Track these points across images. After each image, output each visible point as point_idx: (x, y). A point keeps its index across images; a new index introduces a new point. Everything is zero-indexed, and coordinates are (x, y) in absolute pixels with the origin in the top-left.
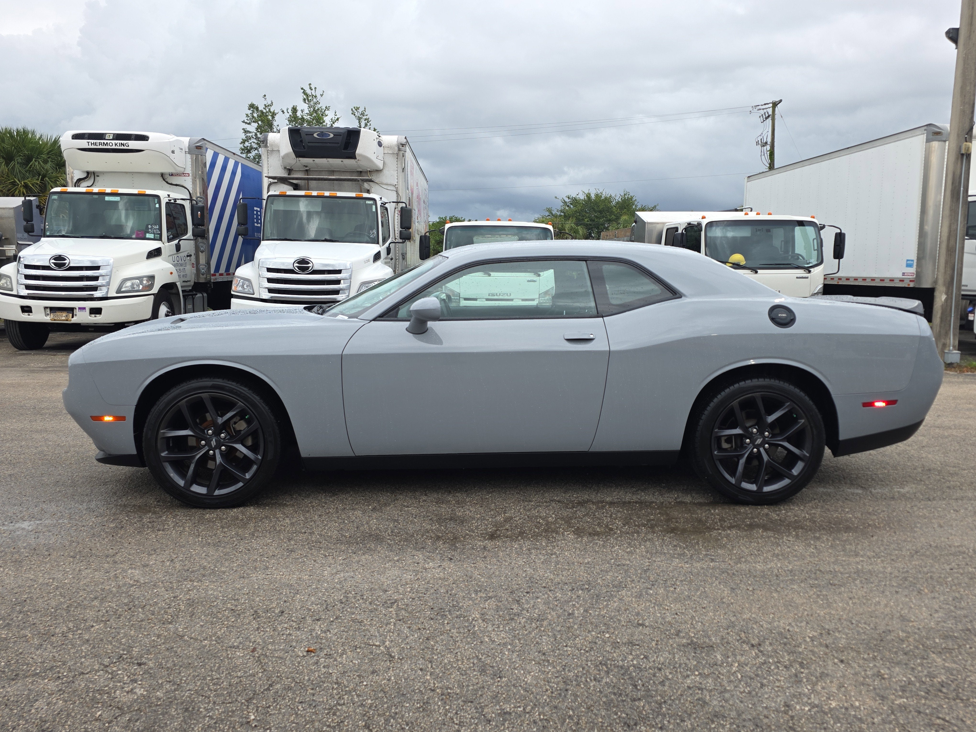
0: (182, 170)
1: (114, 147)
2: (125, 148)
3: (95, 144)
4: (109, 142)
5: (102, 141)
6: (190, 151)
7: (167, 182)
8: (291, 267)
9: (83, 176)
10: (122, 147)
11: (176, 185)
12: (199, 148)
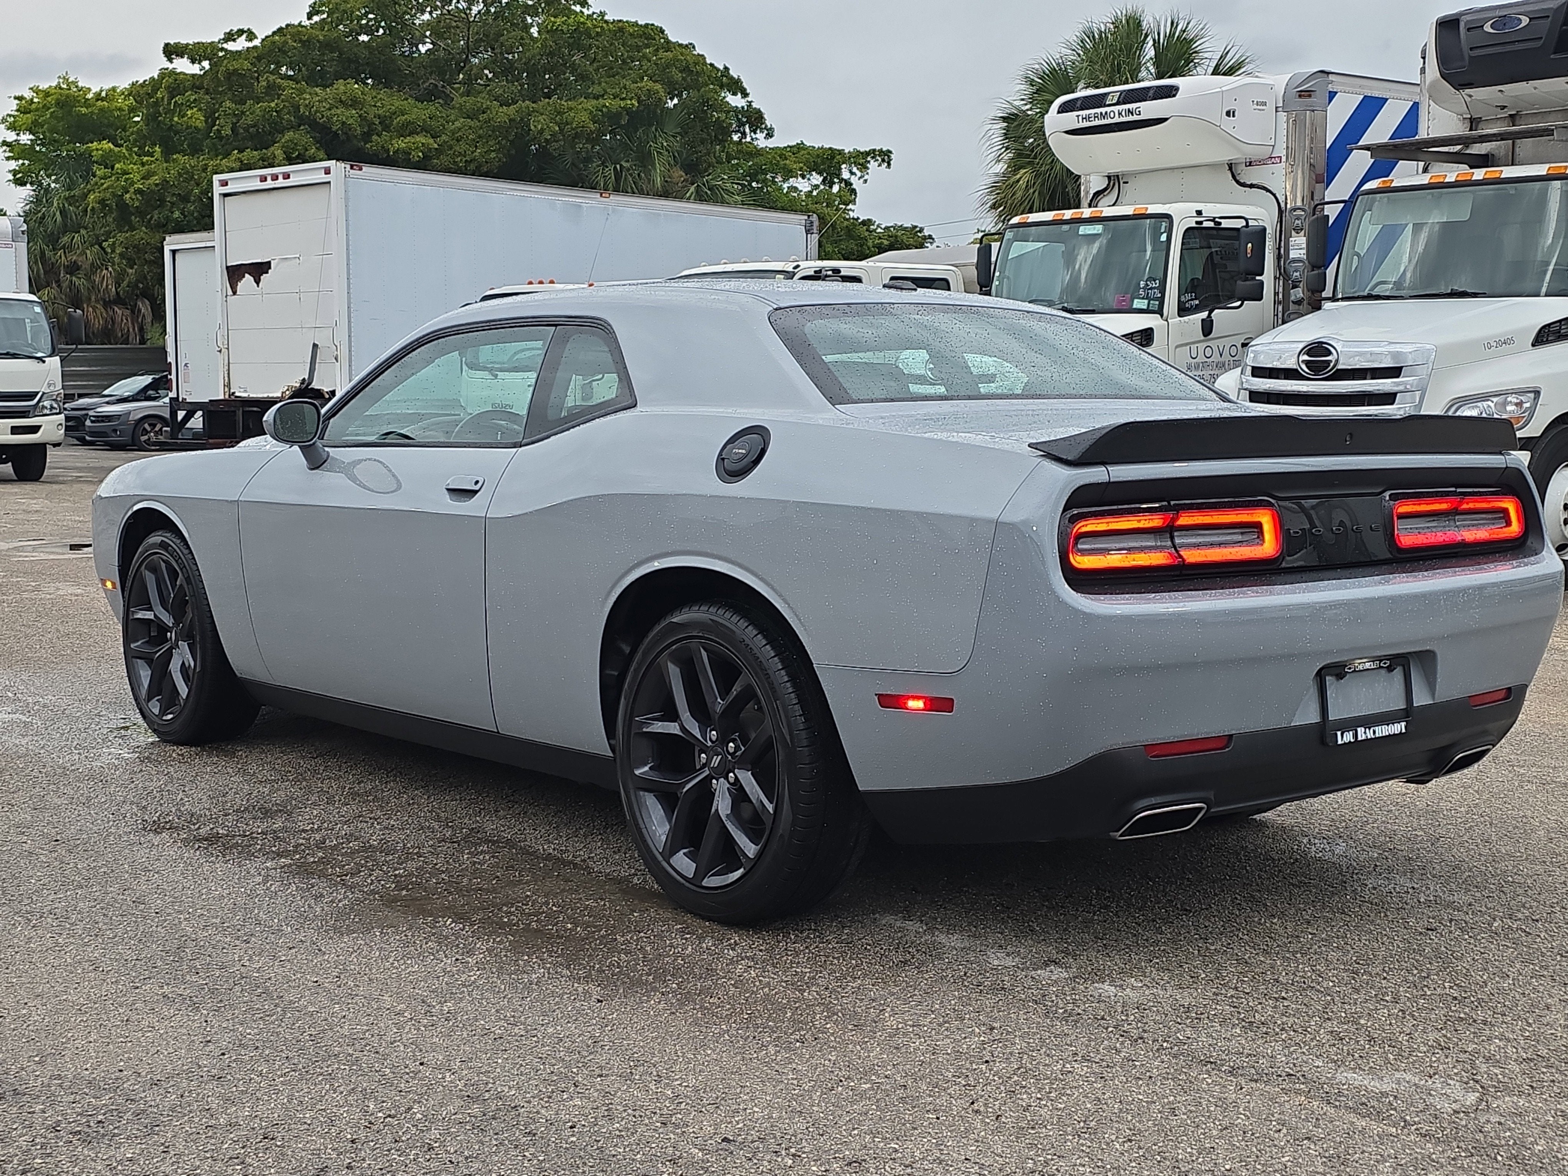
0: (1266, 152)
1: (1117, 120)
2: (1135, 118)
3: (1087, 118)
4: (1108, 109)
5: (1098, 110)
6: (1285, 107)
7: (1238, 182)
8: (1290, 363)
9: (1102, 184)
10: (1131, 118)
11: (1252, 186)
12: (1305, 94)
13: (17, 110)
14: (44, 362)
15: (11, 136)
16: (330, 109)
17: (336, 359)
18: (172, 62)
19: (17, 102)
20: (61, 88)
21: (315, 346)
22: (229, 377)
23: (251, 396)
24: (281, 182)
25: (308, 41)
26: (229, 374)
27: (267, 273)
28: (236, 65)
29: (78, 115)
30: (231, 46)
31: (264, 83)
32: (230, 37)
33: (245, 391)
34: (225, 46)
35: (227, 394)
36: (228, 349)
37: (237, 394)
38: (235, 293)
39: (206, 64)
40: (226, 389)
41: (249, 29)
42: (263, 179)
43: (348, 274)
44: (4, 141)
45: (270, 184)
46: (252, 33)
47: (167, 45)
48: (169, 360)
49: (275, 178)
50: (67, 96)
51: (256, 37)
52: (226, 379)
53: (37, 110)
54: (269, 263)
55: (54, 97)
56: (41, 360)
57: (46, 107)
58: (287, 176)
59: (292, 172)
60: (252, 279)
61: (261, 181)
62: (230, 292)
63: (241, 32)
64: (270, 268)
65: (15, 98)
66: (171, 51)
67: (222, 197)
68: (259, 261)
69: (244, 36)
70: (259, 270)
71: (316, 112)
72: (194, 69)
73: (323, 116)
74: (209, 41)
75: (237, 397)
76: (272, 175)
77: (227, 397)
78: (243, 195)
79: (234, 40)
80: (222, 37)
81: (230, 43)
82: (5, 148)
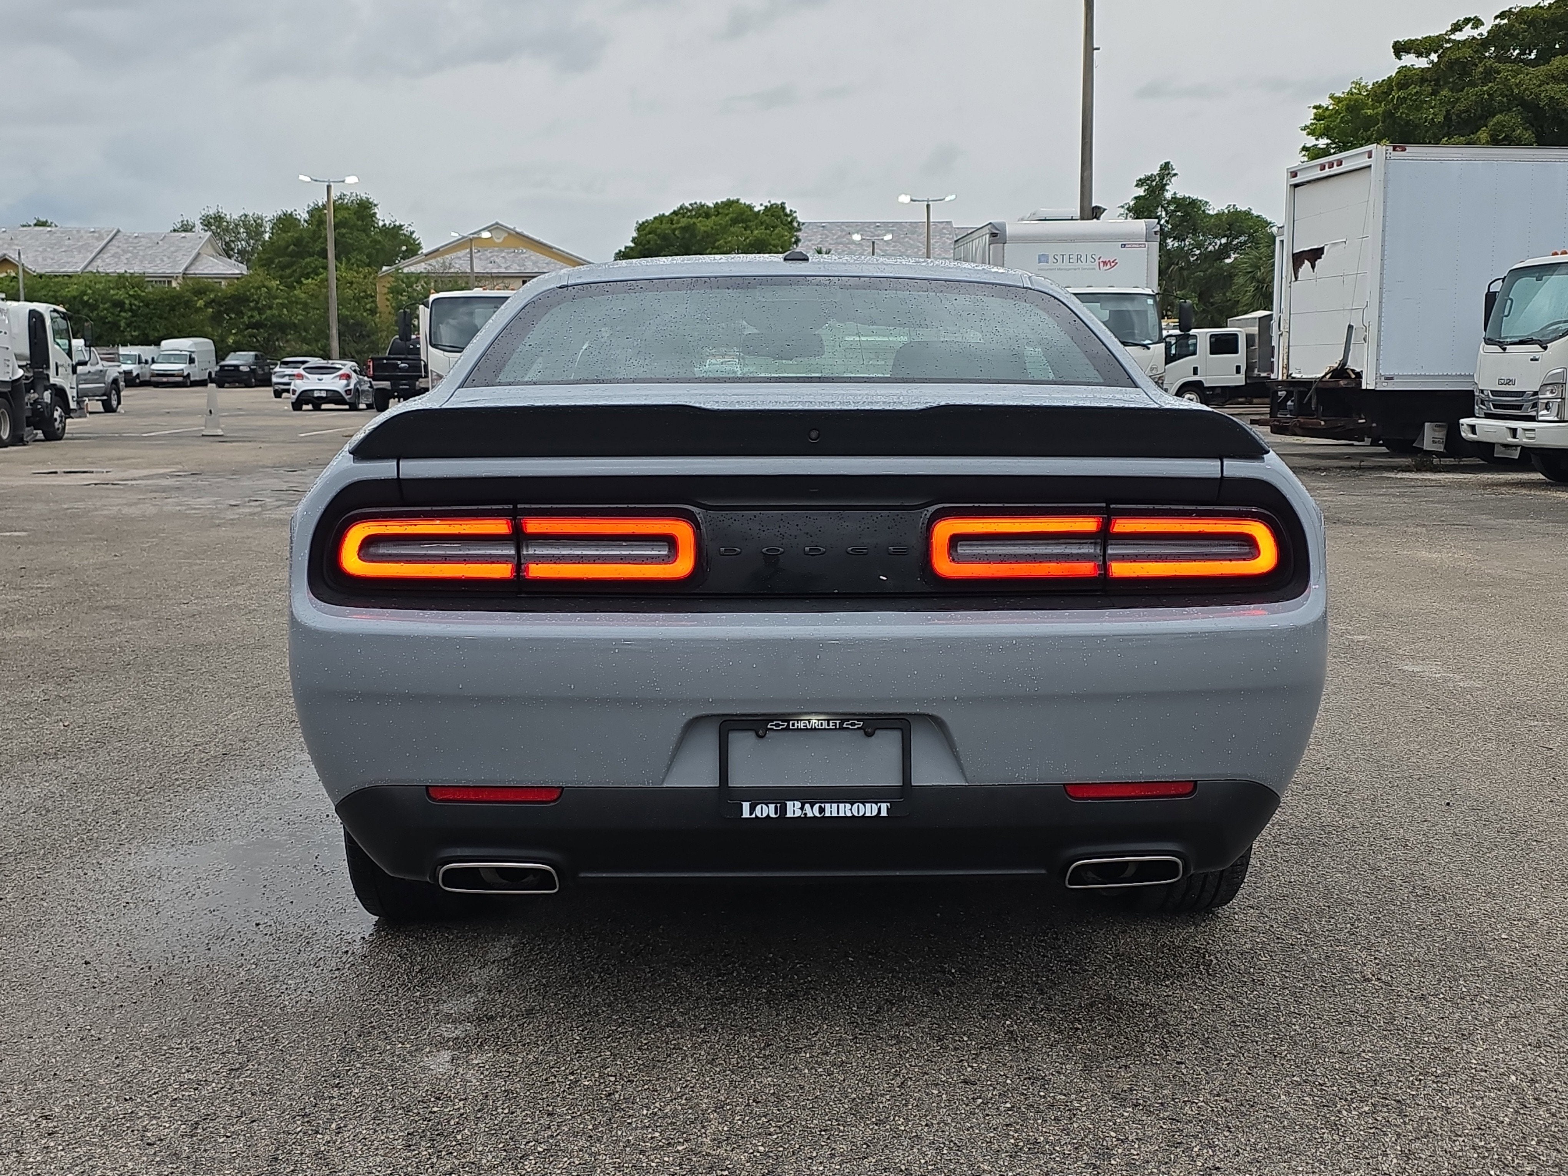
13: (1315, 119)
14: (1149, 348)
15: (1311, 141)
16: (1540, 86)
17: (1364, 339)
18: (1400, 59)
19: (1315, 111)
20: (1352, 94)
21: (1350, 327)
22: (1288, 359)
23: (1304, 376)
24: (1336, 170)
25: (1533, 20)
26: (1288, 356)
27: (1320, 258)
28: (1459, 54)
29: (1365, 117)
30: (1459, 36)
31: (1481, 69)
32: (1457, 27)
33: (1300, 372)
34: (1453, 37)
35: (1285, 375)
36: (1289, 332)
37: (1293, 375)
38: (1296, 278)
39: (1434, 57)
40: (1285, 371)
41: (1476, 17)
42: (1323, 168)
43: (1383, 254)
44: (1304, 147)
45: (1327, 172)
46: (1479, 20)
47: (1396, 43)
48: (1273, 344)
49: (1331, 165)
50: (1356, 100)
51: (1483, 24)
52: (1285, 361)
53: (1330, 116)
54: (1323, 248)
55: (1345, 103)
56: (1146, 347)
57: (1337, 112)
58: (1340, 163)
59: (1344, 158)
60: (1309, 264)
61: (1321, 170)
62: (1293, 279)
63: (1467, 21)
64: (1323, 253)
65: (1315, 107)
66: (1400, 49)
67: (1292, 188)
68: (1316, 247)
69: (1470, 25)
70: (1315, 255)
71: (1526, 89)
72: (1422, 63)
73: (1531, 93)
74: (1437, 34)
75: (1293, 378)
76: (1329, 162)
77: (1285, 378)
78: (1308, 185)
79: (1461, 30)
80: (1449, 28)
81: (1458, 33)
82: (1304, 153)
